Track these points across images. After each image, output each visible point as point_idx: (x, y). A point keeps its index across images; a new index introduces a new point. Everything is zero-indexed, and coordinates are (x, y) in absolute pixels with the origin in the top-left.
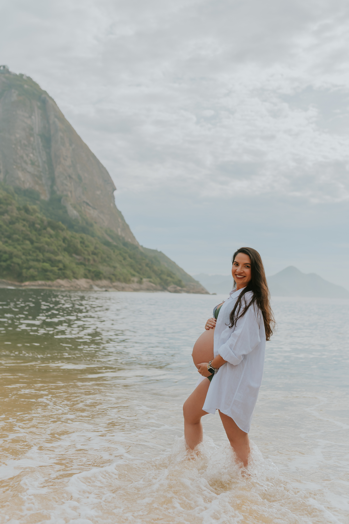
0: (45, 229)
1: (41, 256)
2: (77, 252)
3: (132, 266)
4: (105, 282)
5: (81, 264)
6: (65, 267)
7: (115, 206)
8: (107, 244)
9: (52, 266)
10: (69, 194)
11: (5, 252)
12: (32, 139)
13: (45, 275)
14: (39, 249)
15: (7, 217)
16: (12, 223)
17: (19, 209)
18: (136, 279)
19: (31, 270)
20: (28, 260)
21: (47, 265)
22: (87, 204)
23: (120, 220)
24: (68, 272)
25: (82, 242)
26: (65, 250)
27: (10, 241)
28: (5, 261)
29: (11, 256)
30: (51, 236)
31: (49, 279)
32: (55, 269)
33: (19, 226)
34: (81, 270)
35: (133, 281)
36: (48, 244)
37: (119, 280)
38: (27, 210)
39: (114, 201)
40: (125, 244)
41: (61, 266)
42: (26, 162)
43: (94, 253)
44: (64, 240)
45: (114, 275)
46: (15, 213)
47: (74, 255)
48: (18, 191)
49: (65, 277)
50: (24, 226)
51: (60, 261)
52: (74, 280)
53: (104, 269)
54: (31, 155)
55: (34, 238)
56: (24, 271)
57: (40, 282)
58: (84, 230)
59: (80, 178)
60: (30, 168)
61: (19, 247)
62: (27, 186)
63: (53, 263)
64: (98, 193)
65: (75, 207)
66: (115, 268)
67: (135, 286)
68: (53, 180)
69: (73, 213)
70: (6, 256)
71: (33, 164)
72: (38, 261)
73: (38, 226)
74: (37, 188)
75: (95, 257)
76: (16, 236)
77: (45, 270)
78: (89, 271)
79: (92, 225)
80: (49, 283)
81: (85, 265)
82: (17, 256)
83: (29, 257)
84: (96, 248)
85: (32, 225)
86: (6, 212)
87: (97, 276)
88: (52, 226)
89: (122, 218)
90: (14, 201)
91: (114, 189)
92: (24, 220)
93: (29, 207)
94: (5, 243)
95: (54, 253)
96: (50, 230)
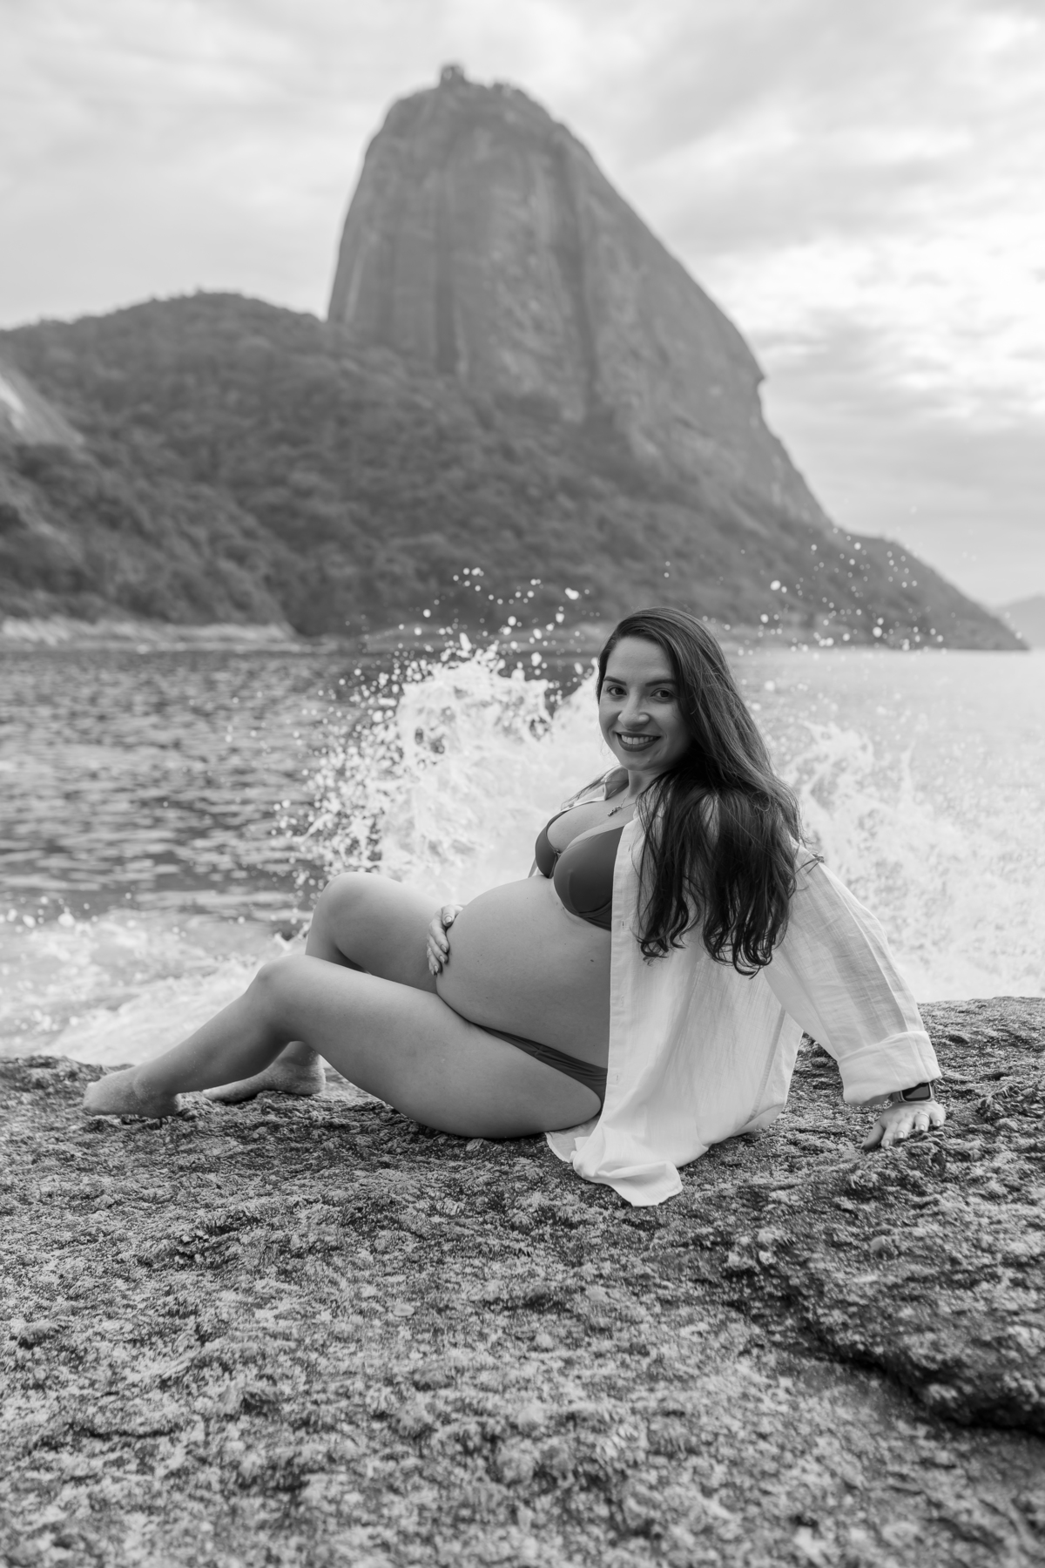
0: (552, 497)
1: (541, 568)
2: (634, 553)
5: (645, 583)
6: (602, 593)
7: (763, 425)
8: (729, 528)
10: (635, 401)
12: (533, 261)
13: (549, 613)
14: (539, 551)
15: (456, 474)
16: (470, 487)
17: (488, 451)
18: (796, 618)
20: (508, 580)
21: (555, 591)
22: (687, 424)
23: (777, 461)
24: (609, 606)
25: (651, 529)
26: (605, 549)
27: (464, 534)
30: (567, 515)
32: (574, 597)
33: (487, 495)
34: (643, 599)
35: (788, 623)
36: (558, 535)
37: (750, 620)
38: (508, 454)
39: (760, 411)
40: (787, 526)
41: (591, 590)
42: (520, 325)
43: (680, 555)
44: (602, 523)
45: (735, 607)
46: (479, 462)
47: (628, 562)
48: (505, 401)
50: (500, 493)
51: (588, 579)
53: (707, 593)
54: (534, 306)
55: (523, 522)
58: (673, 495)
59: (663, 356)
60: (531, 340)
62: (528, 386)
64: (716, 391)
65: (650, 435)
66: (737, 590)
67: (794, 634)
68: (591, 365)
69: (646, 449)
71: (539, 326)
73: (534, 492)
74: (553, 391)
75: (685, 563)
76: (479, 521)
79: (694, 480)
80: (560, 632)
81: (656, 586)
84: (687, 541)
85: (520, 490)
86: (455, 461)
88: (570, 488)
89: (784, 456)
90: (477, 432)
91: (759, 377)
92: (501, 477)
93: (518, 445)
94: (454, 538)
95: (574, 558)
96: (565, 502)
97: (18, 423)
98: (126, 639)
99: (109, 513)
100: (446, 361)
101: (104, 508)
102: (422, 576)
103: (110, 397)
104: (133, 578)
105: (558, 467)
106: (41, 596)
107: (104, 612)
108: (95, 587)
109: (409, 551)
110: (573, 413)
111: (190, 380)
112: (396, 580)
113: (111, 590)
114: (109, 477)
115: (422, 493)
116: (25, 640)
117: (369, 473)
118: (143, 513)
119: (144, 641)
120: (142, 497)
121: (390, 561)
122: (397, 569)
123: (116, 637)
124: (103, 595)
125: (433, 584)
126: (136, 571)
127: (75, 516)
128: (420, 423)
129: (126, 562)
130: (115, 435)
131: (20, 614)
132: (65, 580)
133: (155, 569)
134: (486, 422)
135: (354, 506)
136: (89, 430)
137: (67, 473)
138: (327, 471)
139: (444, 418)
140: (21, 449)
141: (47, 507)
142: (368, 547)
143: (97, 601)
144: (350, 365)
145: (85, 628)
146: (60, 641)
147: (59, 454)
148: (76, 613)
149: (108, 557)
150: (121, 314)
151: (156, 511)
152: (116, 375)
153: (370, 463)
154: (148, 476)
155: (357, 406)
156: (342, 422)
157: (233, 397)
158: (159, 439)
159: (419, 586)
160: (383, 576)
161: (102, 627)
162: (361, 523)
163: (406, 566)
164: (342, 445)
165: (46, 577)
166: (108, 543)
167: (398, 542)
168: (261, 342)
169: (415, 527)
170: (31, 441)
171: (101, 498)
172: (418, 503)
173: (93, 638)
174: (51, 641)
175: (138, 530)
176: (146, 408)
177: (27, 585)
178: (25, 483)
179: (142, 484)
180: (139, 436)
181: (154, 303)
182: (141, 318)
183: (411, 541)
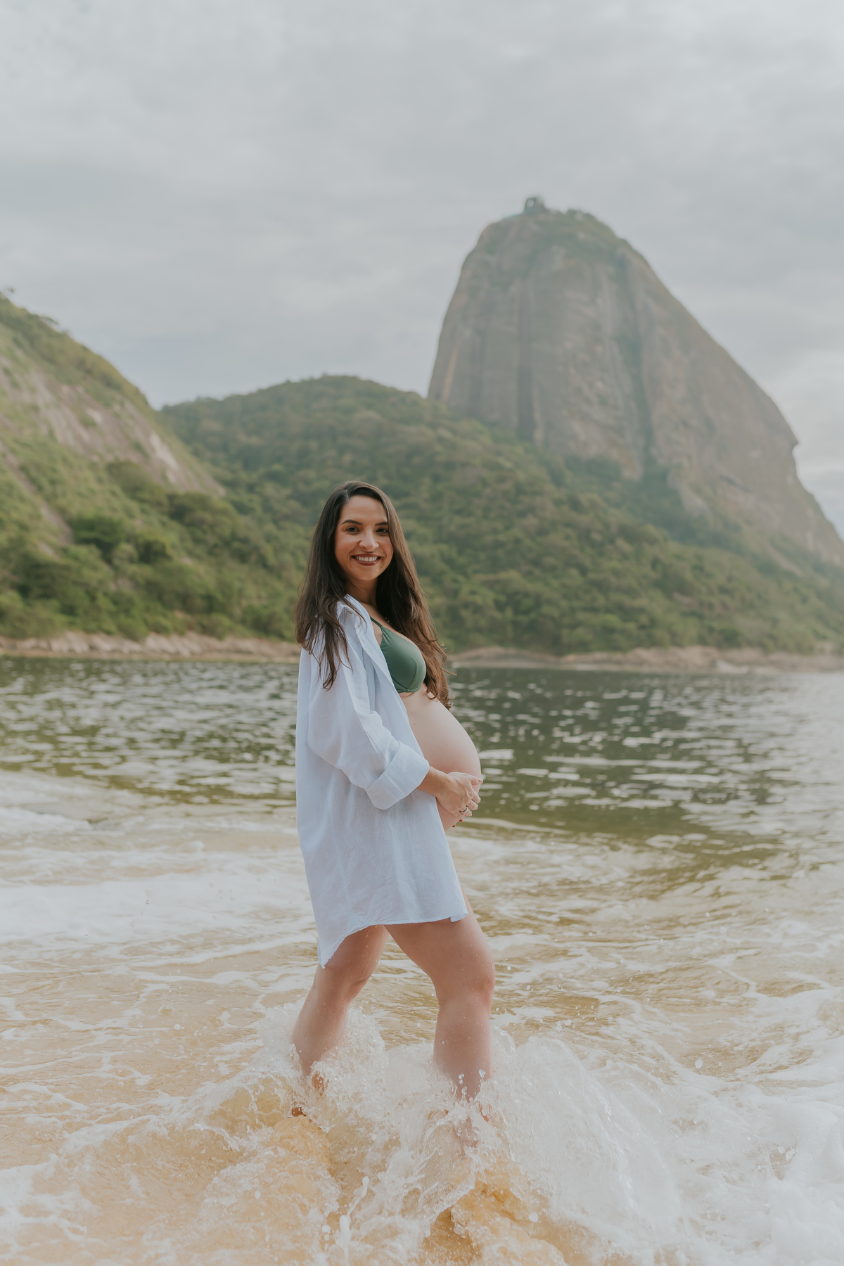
0: (612, 541)
1: (601, 600)
2: (684, 589)
3: (820, 617)
4: (749, 654)
5: (693, 614)
6: (653, 623)
7: (798, 483)
8: (767, 569)
9: (625, 620)
10: (685, 463)
11: (526, 595)
12: (599, 349)
13: (608, 640)
14: (601, 586)
15: (531, 521)
16: (542, 532)
17: (558, 503)
18: (828, 646)
19: (580, 632)
20: (573, 610)
21: (613, 619)
22: (730, 482)
23: (811, 513)
24: (659, 633)
25: (699, 568)
26: (657, 585)
27: (537, 572)
28: (527, 612)
29: (538, 601)
30: (625, 557)
31: (615, 648)
32: (631, 626)
33: (556, 538)
34: (691, 628)
35: (822, 651)
36: (617, 573)
37: (784, 648)
38: (575, 505)
39: (795, 471)
40: (819, 568)
41: (644, 619)
42: (588, 401)
43: (724, 591)
44: (655, 563)
45: (772, 637)
46: (550, 512)
47: (678, 596)
49: (652, 643)
50: (567, 537)
51: (642, 610)
52: (673, 650)
53: (745, 624)
54: (600, 384)
55: (588, 562)
56: (565, 632)
57: (599, 655)
58: (718, 541)
59: (709, 425)
60: (597, 413)
61: (555, 583)
63: (626, 613)
64: (756, 454)
65: (698, 491)
66: (775, 622)
67: (826, 660)
68: (648, 433)
69: (694, 503)
70: (528, 602)
71: (603, 402)
72: (594, 610)
73: (596, 537)
74: (615, 454)
75: (727, 599)
76: (549, 561)
77: (608, 630)
78: (711, 630)
79: (737, 529)
80: (618, 656)
81: (701, 617)
82: (550, 602)
83: (576, 604)
84: (730, 579)
85: (585, 535)
86: (531, 510)
87: (730, 640)
88: (628, 534)
89: (817, 508)
90: (550, 487)
91: (794, 443)
92: (568, 525)
93: (584, 498)
94: (528, 575)
95: (630, 592)
96: (622, 544)
97: (172, 478)
98: (249, 653)
99: (241, 551)
100: (525, 431)
101: (236, 545)
102: (500, 606)
103: (249, 459)
104: (256, 603)
105: (618, 517)
106: (180, 615)
107: (231, 630)
108: (224, 610)
109: (489, 585)
110: (632, 473)
111: (314, 445)
112: (477, 609)
113: (237, 612)
114: (243, 521)
115: (501, 537)
116: (164, 652)
117: (458, 520)
118: (268, 550)
119: (263, 655)
120: (269, 538)
121: (473, 593)
122: (478, 600)
123: (239, 651)
124: (231, 616)
125: (509, 613)
126: (259, 597)
127: (212, 551)
128: (502, 480)
129: (251, 590)
130: (251, 488)
131: (159, 630)
132: (199, 603)
133: (275, 595)
134: (557, 480)
135: (444, 547)
136: (230, 484)
137: (207, 517)
138: (423, 518)
139: (521, 476)
140: (172, 497)
141: (189, 544)
142: (455, 581)
143: (225, 621)
144: (445, 434)
145: (213, 642)
146: (192, 653)
147: (203, 502)
148: (207, 630)
149: (237, 584)
150: (261, 392)
151: (279, 550)
152: (254, 441)
153: (459, 512)
154: (276, 522)
155: (450, 466)
156: (436, 479)
157: (348, 458)
158: (286, 492)
159: (498, 615)
160: (466, 605)
161: (228, 642)
162: (449, 561)
163: (486, 597)
164: (436, 498)
165: (185, 601)
166: (237, 574)
167: (481, 577)
168: (372, 414)
169: (495, 566)
170: (181, 491)
171: (234, 537)
172: (498, 545)
173: (220, 651)
174: (185, 653)
175: (264, 564)
176: (277, 467)
177: (168, 606)
178: (174, 524)
179: (270, 527)
180: (270, 489)
181: (288, 384)
182: (277, 396)
183: (491, 577)
